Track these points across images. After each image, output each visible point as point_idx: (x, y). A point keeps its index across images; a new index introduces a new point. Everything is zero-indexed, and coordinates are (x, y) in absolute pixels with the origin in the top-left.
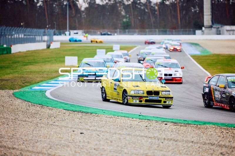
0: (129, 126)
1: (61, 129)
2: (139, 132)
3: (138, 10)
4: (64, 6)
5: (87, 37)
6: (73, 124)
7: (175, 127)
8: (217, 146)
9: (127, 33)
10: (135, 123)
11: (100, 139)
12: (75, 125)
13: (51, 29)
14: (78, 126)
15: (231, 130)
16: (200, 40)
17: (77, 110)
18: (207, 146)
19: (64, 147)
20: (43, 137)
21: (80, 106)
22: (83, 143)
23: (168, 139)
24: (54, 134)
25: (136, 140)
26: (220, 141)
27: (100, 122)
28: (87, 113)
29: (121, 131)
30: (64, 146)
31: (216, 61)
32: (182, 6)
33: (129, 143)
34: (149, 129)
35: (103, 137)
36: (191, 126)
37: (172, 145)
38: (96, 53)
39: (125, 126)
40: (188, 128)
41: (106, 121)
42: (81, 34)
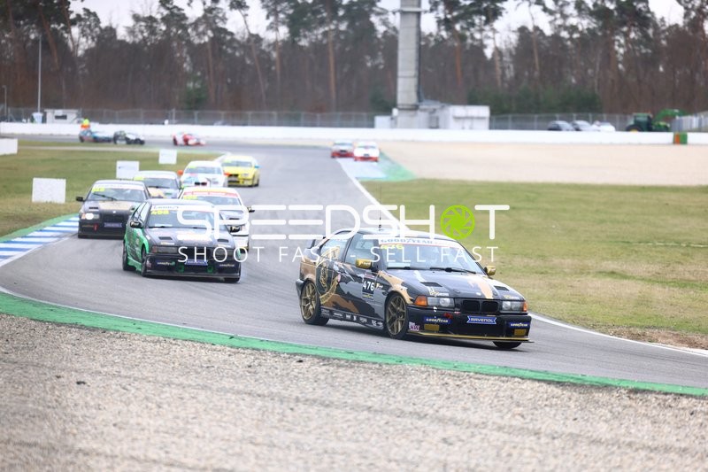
0: (205, 365)
1: (26, 372)
2: (232, 380)
3: (227, 59)
4: (29, 44)
6: (56, 359)
7: (324, 368)
8: (432, 422)
9: (196, 120)
10: (220, 356)
11: (128, 398)
12: (61, 360)
14: (69, 365)
15: (467, 381)
17: (67, 320)
18: (407, 421)
19: (32, 419)
21: (74, 311)
22: (85, 409)
23: (307, 400)
24: (7, 383)
25: (223, 403)
26: (440, 408)
27: (127, 352)
28: (93, 329)
29: (184, 377)
30: (34, 417)
32: (342, 51)
33: (205, 410)
34: (255, 373)
35: (136, 394)
36: (364, 368)
37: (317, 416)
38: (115, 172)
39: (193, 365)
40: (357, 372)
41: (143, 350)
42: (74, 119)
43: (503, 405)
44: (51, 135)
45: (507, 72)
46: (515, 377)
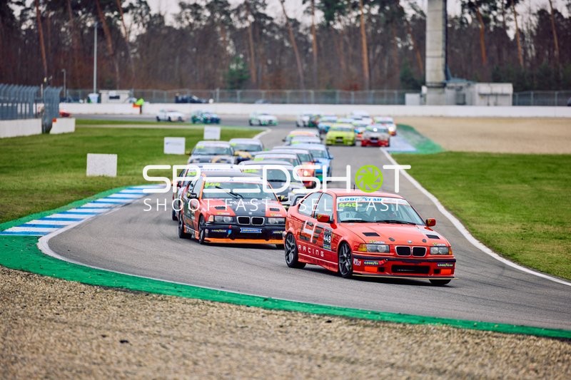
0: (240, 326)
1: (74, 331)
2: (264, 339)
3: (267, 42)
4: (86, 31)
5: (141, 107)
6: (102, 320)
7: (351, 328)
8: (451, 377)
9: (238, 99)
10: (254, 317)
11: (167, 356)
12: (107, 321)
13: (53, 86)
14: (114, 325)
15: (486, 339)
16: (414, 116)
17: (114, 284)
18: (427, 377)
19: (80, 375)
20: (28, 349)
21: (121, 275)
22: (127, 366)
23: (334, 358)
24: (57, 342)
25: (255, 360)
26: (459, 364)
27: (168, 314)
28: (137, 292)
29: (220, 336)
30: (81, 372)
31: (453, 168)
32: (374, 34)
33: (238, 367)
34: (286, 332)
35: (175, 352)
36: (389, 327)
37: (342, 373)
38: (163, 147)
39: (229, 326)
40: (382, 331)
41: (183, 312)
42: (126, 100)
43: (518, 361)
44: (106, 114)
45: (529, 52)
46: (530, 335)
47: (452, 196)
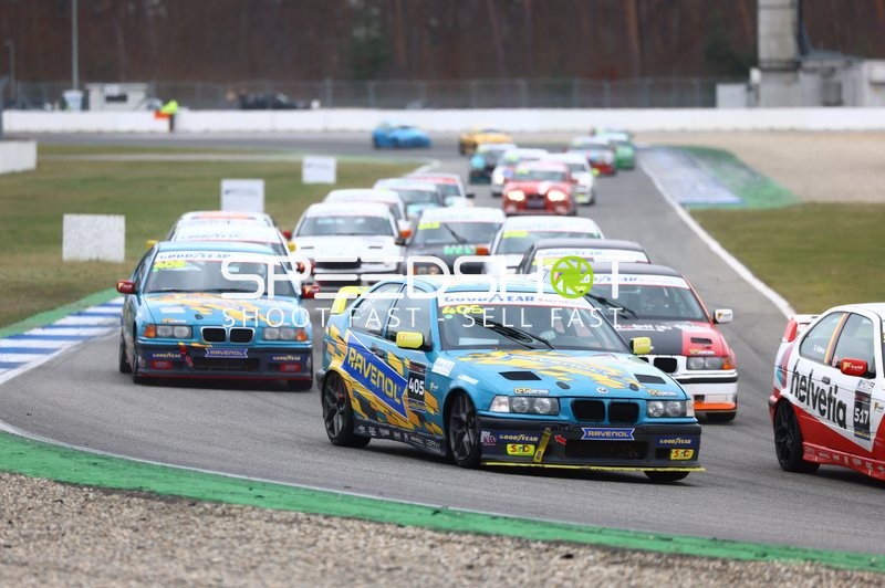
0: (385, 566)
1: (43, 582)
5: (171, 118)
6: (101, 557)
7: (614, 570)
9: (371, 99)
10: (414, 549)
12: (112, 559)
14: (126, 568)
16: (737, 132)
17: (123, 483)
21: (137, 465)
27: (236, 543)
28: (172, 499)
31: (819, 237)
34: (481, 579)
39: (362, 566)
40: (680, 577)
41: (266, 539)
42: (141, 102)
44: (100, 132)
47: (819, 295)
